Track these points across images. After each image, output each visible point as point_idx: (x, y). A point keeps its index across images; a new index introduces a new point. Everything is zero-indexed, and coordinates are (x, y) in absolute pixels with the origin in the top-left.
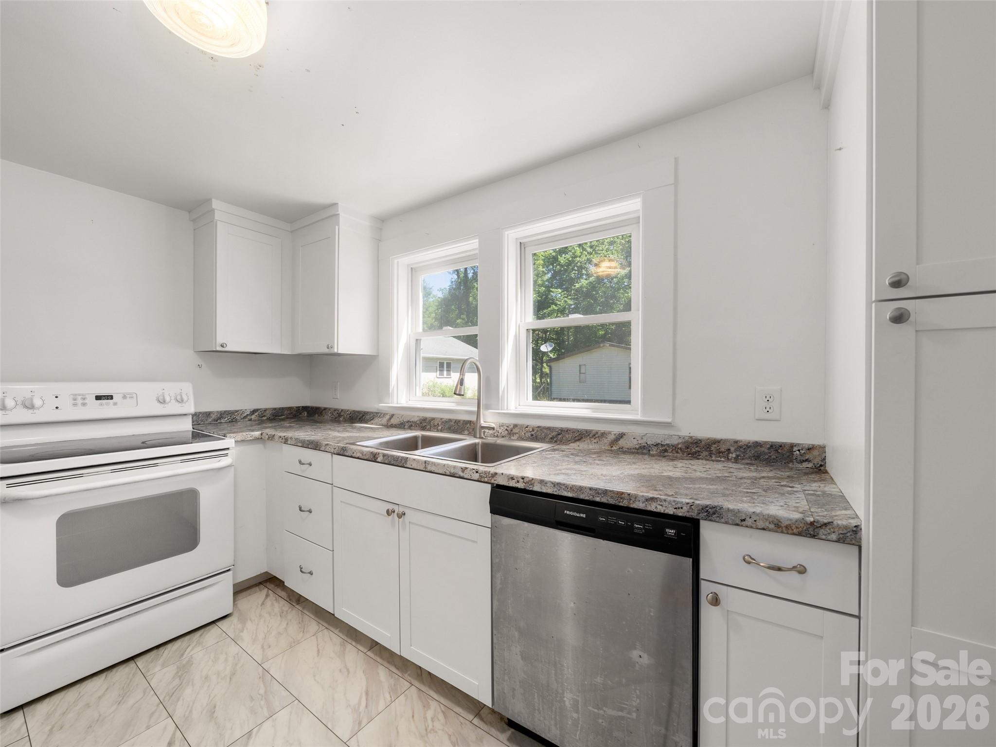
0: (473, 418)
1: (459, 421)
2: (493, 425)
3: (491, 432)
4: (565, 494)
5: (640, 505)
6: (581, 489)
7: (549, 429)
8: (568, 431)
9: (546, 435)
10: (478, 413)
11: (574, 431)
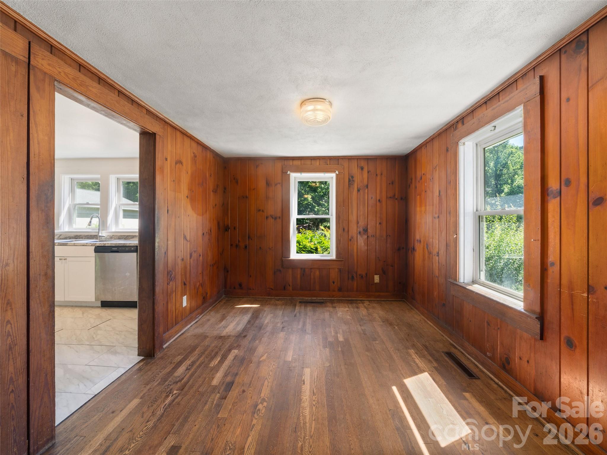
0: (97, 234)
1: (92, 235)
2: (105, 236)
3: (104, 237)
4: (113, 245)
5: (128, 245)
6: (116, 244)
7: (124, 236)
8: (130, 236)
9: (123, 238)
10: (99, 232)
11: (131, 236)
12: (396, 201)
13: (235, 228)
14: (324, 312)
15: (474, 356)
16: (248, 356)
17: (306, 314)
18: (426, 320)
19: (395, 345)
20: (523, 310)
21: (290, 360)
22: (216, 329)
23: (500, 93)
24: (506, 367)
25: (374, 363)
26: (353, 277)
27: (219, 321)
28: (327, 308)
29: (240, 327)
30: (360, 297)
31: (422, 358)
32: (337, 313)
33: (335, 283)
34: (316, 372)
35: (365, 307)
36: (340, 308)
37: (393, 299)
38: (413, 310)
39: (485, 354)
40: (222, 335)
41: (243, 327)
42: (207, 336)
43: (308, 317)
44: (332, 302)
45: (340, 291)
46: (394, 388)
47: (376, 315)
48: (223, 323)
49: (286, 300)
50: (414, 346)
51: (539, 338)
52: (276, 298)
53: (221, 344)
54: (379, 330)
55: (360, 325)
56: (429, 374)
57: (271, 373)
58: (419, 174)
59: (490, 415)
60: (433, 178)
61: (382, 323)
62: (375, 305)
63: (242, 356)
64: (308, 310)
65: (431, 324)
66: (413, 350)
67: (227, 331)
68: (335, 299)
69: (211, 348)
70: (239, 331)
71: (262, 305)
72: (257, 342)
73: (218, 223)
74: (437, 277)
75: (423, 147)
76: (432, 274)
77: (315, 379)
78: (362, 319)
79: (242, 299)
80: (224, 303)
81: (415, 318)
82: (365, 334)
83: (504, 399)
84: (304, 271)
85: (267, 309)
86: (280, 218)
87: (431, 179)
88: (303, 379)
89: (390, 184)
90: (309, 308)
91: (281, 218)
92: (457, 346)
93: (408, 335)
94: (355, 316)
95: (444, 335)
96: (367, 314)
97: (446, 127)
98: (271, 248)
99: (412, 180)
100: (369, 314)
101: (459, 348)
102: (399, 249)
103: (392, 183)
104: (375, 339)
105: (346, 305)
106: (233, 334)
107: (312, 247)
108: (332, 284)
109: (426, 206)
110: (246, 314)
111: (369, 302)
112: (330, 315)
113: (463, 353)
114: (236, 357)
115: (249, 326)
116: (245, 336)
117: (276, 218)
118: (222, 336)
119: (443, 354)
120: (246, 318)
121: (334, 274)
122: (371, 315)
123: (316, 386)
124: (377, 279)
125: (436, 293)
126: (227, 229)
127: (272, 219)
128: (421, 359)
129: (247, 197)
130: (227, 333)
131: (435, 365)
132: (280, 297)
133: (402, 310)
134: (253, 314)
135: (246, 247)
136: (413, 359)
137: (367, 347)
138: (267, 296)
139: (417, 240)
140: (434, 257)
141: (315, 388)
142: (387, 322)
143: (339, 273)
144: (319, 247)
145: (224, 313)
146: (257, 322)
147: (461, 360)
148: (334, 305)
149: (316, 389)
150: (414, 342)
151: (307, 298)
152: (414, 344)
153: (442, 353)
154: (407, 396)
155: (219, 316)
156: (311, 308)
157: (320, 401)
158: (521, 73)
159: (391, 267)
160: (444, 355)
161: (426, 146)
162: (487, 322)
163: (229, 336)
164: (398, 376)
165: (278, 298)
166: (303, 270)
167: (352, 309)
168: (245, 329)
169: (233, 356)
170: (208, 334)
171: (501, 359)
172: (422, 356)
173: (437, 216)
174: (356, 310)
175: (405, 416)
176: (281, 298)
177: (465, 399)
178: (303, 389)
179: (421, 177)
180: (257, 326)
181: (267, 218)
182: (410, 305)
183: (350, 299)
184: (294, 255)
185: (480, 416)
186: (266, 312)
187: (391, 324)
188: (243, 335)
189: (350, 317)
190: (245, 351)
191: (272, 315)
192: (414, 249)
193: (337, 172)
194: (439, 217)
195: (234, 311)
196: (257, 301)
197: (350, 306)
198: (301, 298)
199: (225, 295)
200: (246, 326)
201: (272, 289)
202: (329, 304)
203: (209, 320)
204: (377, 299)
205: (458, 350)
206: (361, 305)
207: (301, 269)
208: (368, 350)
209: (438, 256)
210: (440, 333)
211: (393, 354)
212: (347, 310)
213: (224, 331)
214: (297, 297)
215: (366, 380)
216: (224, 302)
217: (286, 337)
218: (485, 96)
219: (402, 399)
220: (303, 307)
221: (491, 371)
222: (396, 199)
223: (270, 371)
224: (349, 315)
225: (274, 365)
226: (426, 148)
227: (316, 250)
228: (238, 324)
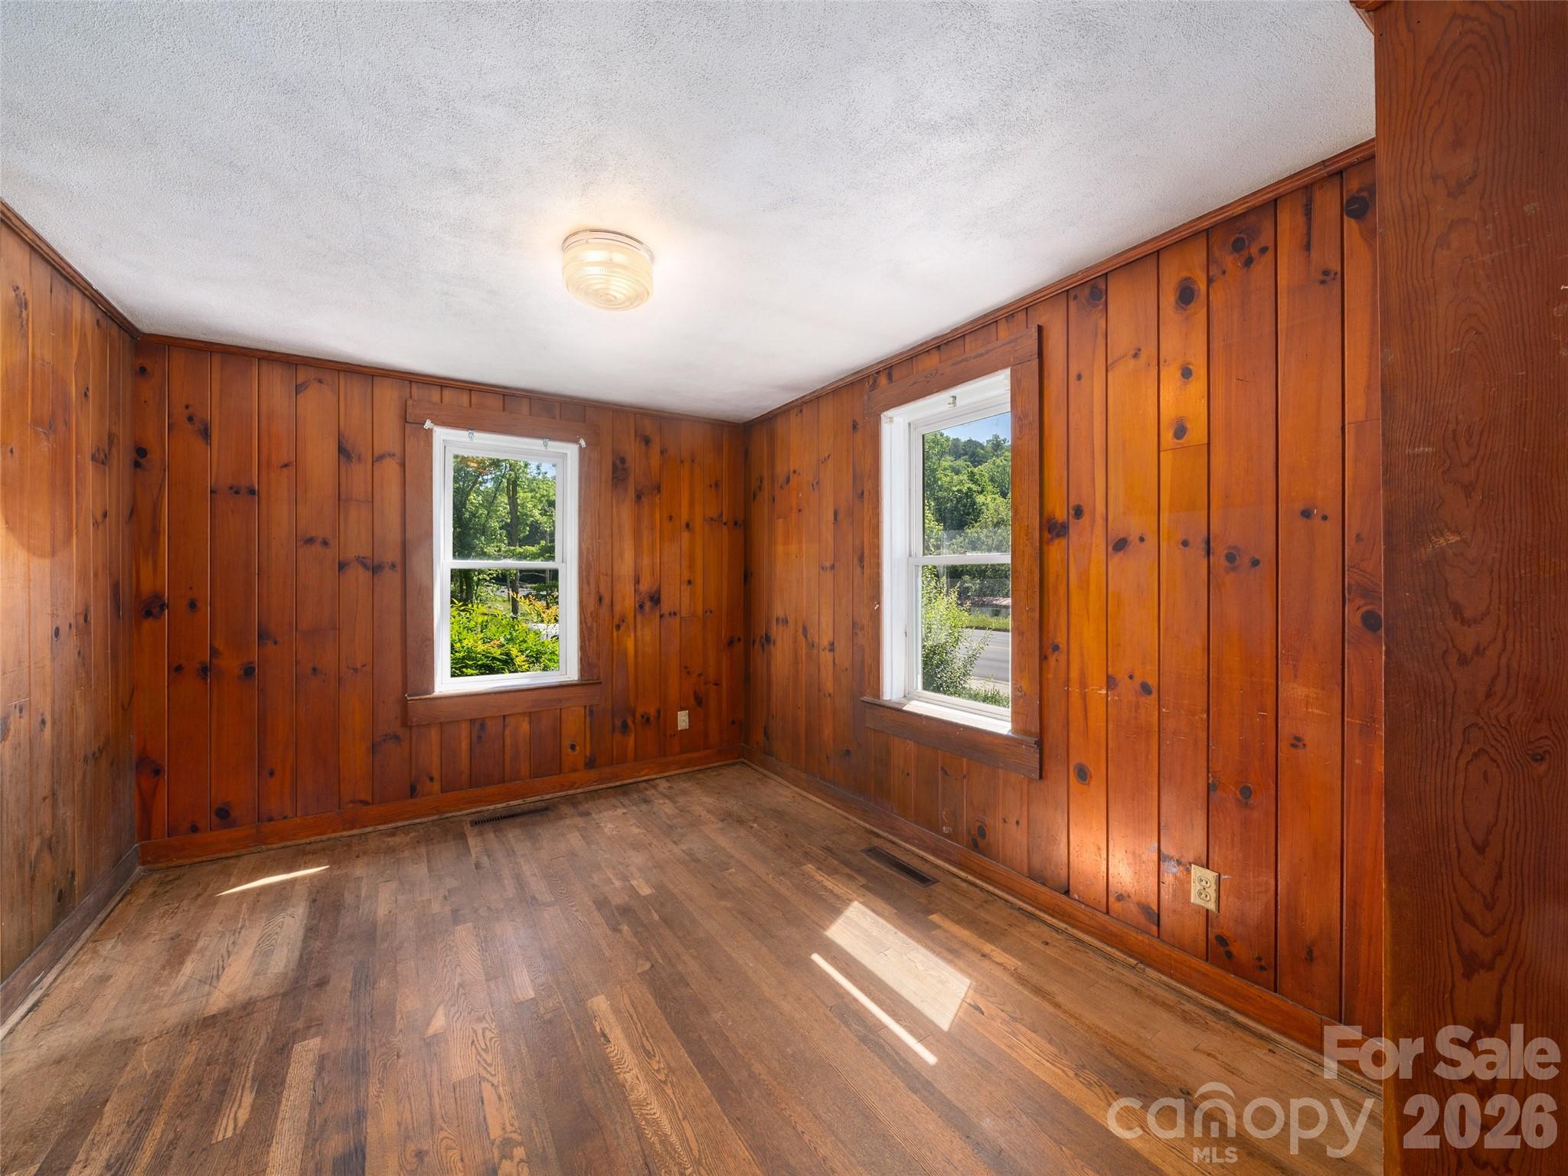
12: (724, 527)
13: (193, 605)
14: (563, 835)
15: (916, 841)
16: (373, 1041)
17: (511, 853)
18: (805, 794)
19: (772, 865)
20: (1010, 734)
21: (531, 994)
22: (165, 1001)
23: (966, 336)
24: (980, 844)
25: (751, 920)
26: (625, 725)
27: (163, 968)
28: (568, 821)
29: (282, 960)
30: (643, 773)
31: (835, 876)
32: (598, 826)
33: (577, 748)
34: (625, 995)
35: (665, 796)
36: (600, 812)
37: (719, 764)
38: (769, 778)
39: (939, 831)
40: (213, 1010)
41: (297, 954)
42: (137, 1041)
43: (521, 861)
44: (572, 801)
45: (593, 768)
46: (816, 958)
47: (698, 807)
48: (189, 967)
49: (419, 827)
50: (807, 855)
51: (1038, 777)
52: (382, 827)
53: (225, 1042)
54: (722, 841)
55: (675, 842)
56: (861, 903)
57: (489, 1059)
58: (781, 470)
59: (980, 940)
60: (817, 483)
61: (720, 825)
62: (685, 785)
63: (346, 1050)
64: (512, 841)
65: (817, 800)
66: (810, 865)
67: (227, 991)
68: (579, 791)
69: (180, 1077)
70: (287, 974)
71: (334, 862)
72: (383, 983)
73: (115, 587)
74: (830, 695)
75: (791, 412)
76: (819, 690)
77: (631, 1016)
78: (671, 827)
79: (232, 861)
80: (154, 894)
81: (781, 795)
82: (697, 861)
83: (986, 902)
84: (483, 726)
85: (360, 870)
86: (393, 566)
87: (815, 484)
88: (598, 1030)
89: (711, 486)
90: (513, 835)
91: (399, 568)
92: (881, 832)
93: (787, 836)
94: (649, 823)
95: (850, 817)
96: (677, 811)
97: (852, 378)
98: (359, 666)
99: (761, 482)
100: (681, 811)
101: (885, 834)
102: (731, 643)
103: (717, 485)
104: (724, 866)
105: (614, 801)
106: (262, 989)
107: (497, 653)
108: (570, 750)
109: (800, 542)
110: (284, 909)
111: (668, 781)
112: (584, 837)
113: (893, 843)
114: (322, 1063)
115: (317, 945)
116: (322, 983)
117: (375, 569)
118: (214, 1016)
119: (864, 855)
120: (292, 923)
121: (574, 723)
122: (688, 811)
123: (644, 1033)
124: (683, 719)
125: (827, 732)
126: (150, 607)
127: (361, 570)
128: (833, 878)
129: (252, 492)
130: (231, 996)
131: (863, 881)
132: (396, 821)
133: (749, 783)
134: (314, 901)
135: (249, 671)
136: (819, 883)
137: (716, 888)
138: (344, 829)
139: (777, 619)
140: (822, 654)
141: (644, 1039)
142: (729, 818)
143: (588, 719)
144: (514, 652)
145: (172, 930)
146: (346, 919)
147: (896, 855)
148: (581, 808)
149: (647, 1040)
150: (802, 846)
151: (491, 807)
152: (805, 852)
153: (862, 854)
154: (846, 964)
155: (151, 948)
156: (517, 832)
157: (673, 1064)
158: (1006, 310)
159: (715, 687)
160: (866, 857)
161: (801, 411)
162: (942, 769)
163: (248, 1008)
164: (809, 929)
165: (393, 825)
166: (479, 724)
167: (634, 808)
168: (305, 962)
169: (312, 1064)
170: (132, 1033)
171: (969, 831)
172: (833, 872)
173: (828, 564)
174: (644, 807)
175: (863, 1006)
176: (399, 824)
177: (938, 927)
178: (613, 1054)
179: (789, 477)
180: (352, 937)
181: (342, 566)
182: (761, 770)
183: (618, 783)
184: (445, 684)
185: (969, 947)
186: (365, 881)
187: (741, 821)
188: (310, 982)
189: (639, 830)
190: (350, 1029)
191: (394, 885)
192: (768, 639)
193: (583, 443)
194: (833, 567)
195: (220, 911)
196: (305, 853)
197: (626, 802)
198: (474, 810)
199: (143, 863)
200: (304, 948)
201: (365, 803)
202: (566, 810)
203: (104, 979)
204: (685, 770)
205: (884, 838)
206: (650, 792)
207: (472, 721)
208: (723, 894)
209: (832, 650)
210: (841, 815)
211: (777, 886)
212: (624, 813)
213: (209, 994)
214: (460, 810)
215: (752, 965)
216: (150, 890)
217: (482, 934)
218: (940, 334)
219: (840, 973)
220: (492, 835)
221: (951, 861)
222: (725, 524)
223: (483, 1054)
224: (634, 824)
225: (484, 1030)
226: (800, 414)
227: (507, 664)
228: (264, 953)
